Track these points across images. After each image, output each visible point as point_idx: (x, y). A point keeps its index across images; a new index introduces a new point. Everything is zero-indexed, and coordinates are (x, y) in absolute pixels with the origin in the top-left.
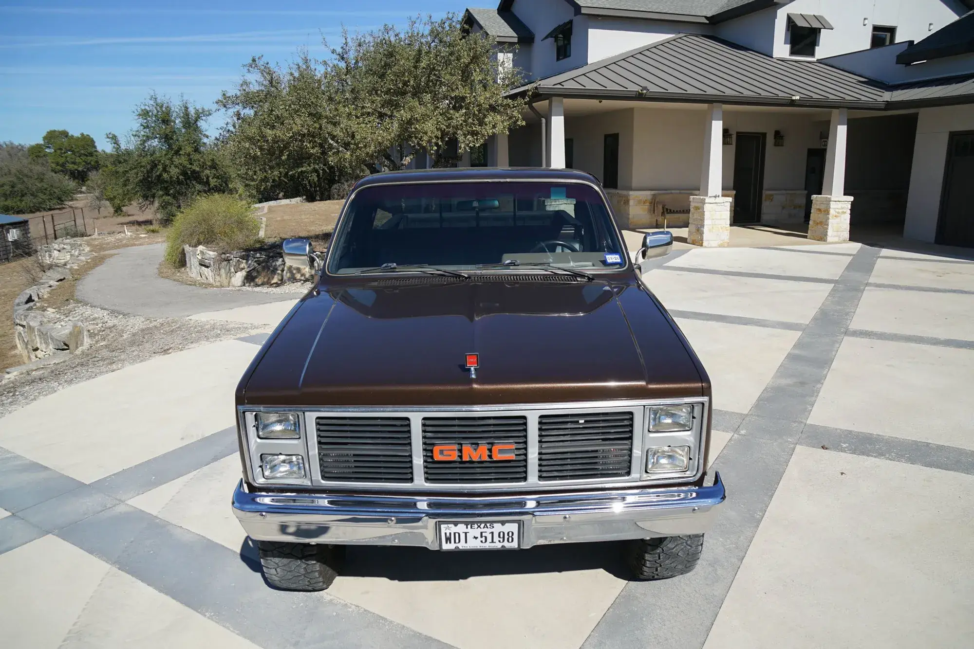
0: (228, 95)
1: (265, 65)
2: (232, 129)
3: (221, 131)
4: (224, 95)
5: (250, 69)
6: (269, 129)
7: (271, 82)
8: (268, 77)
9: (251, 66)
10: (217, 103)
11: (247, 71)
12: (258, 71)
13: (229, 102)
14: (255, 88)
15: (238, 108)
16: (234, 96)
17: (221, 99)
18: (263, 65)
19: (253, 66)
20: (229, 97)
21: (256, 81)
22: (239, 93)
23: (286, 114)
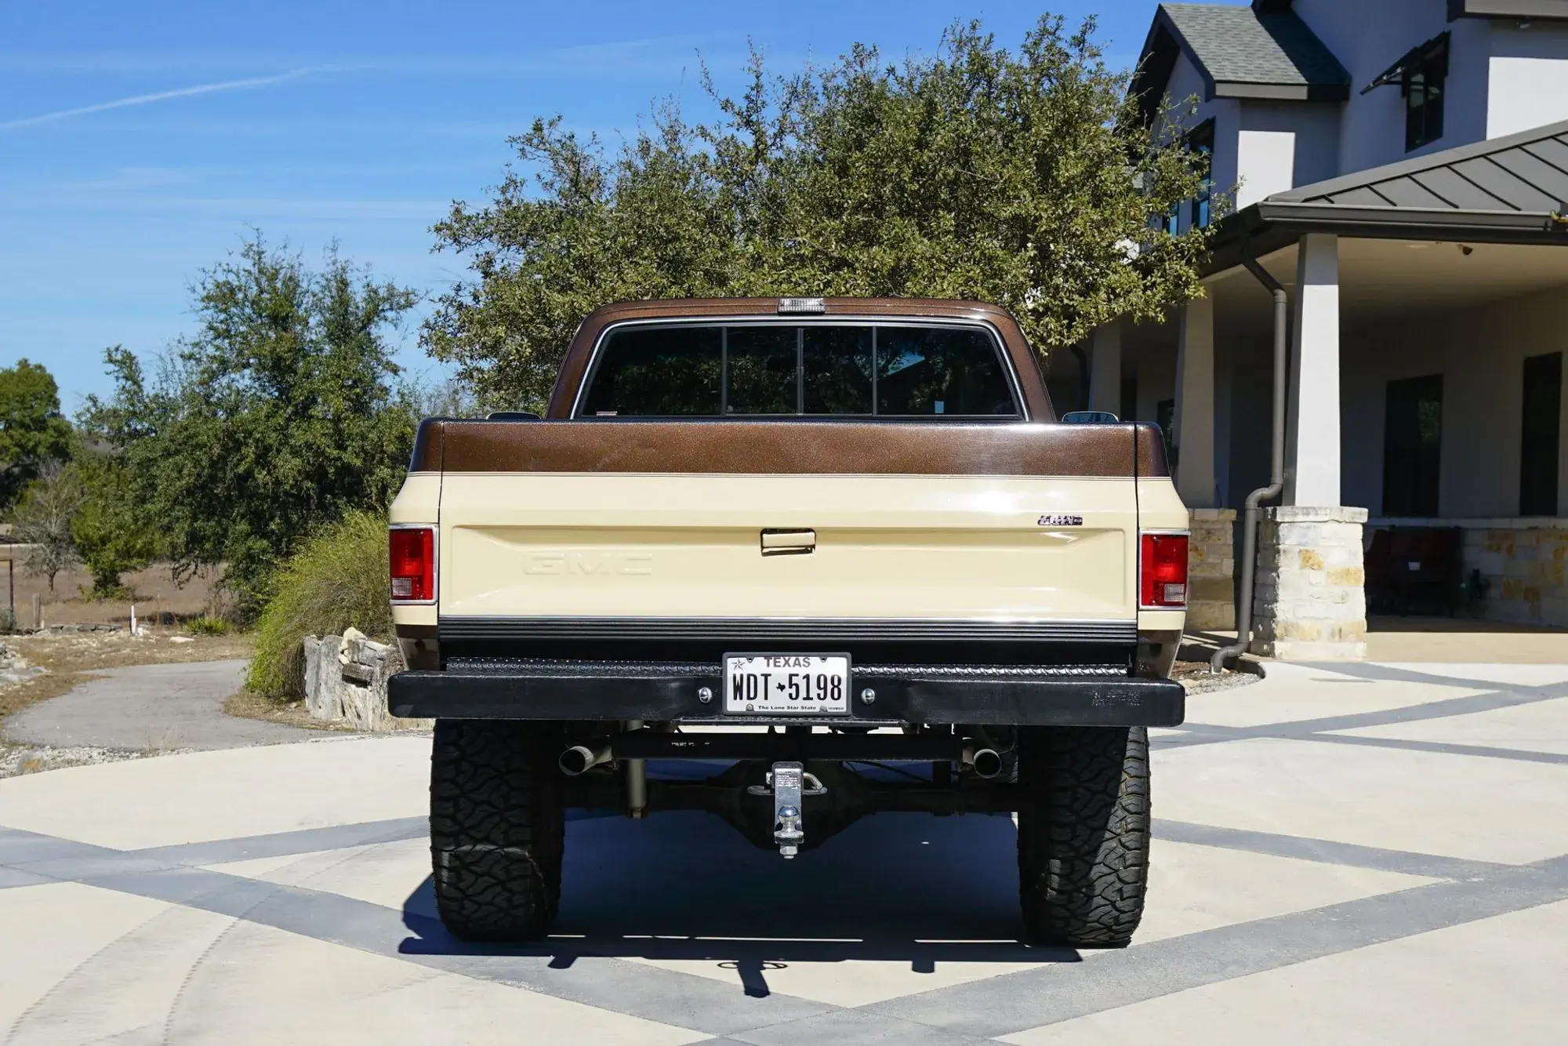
0: (466, 213)
1: (564, 140)
2: (468, 301)
3: (441, 307)
4: (457, 211)
5: (528, 148)
6: (559, 292)
7: (575, 183)
8: (569, 170)
9: (530, 141)
10: (438, 230)
11: (520, 154)
12: (547, 153)
13: (468, 229)
14: (533, 195)
15: (489, 246)
16: (482, 214)
17: (448, 222)
18: (559, 141)
19: (535, 141)
20: (469, 218)
21: (538, 176)
22: (493, 208)
23: (600, 257)
